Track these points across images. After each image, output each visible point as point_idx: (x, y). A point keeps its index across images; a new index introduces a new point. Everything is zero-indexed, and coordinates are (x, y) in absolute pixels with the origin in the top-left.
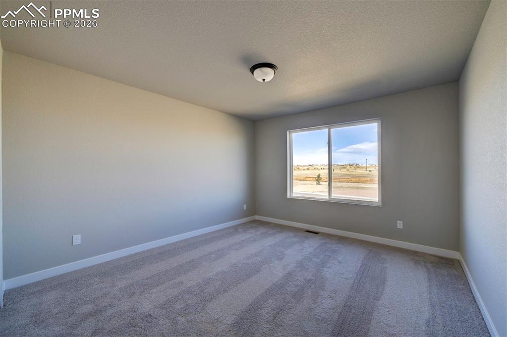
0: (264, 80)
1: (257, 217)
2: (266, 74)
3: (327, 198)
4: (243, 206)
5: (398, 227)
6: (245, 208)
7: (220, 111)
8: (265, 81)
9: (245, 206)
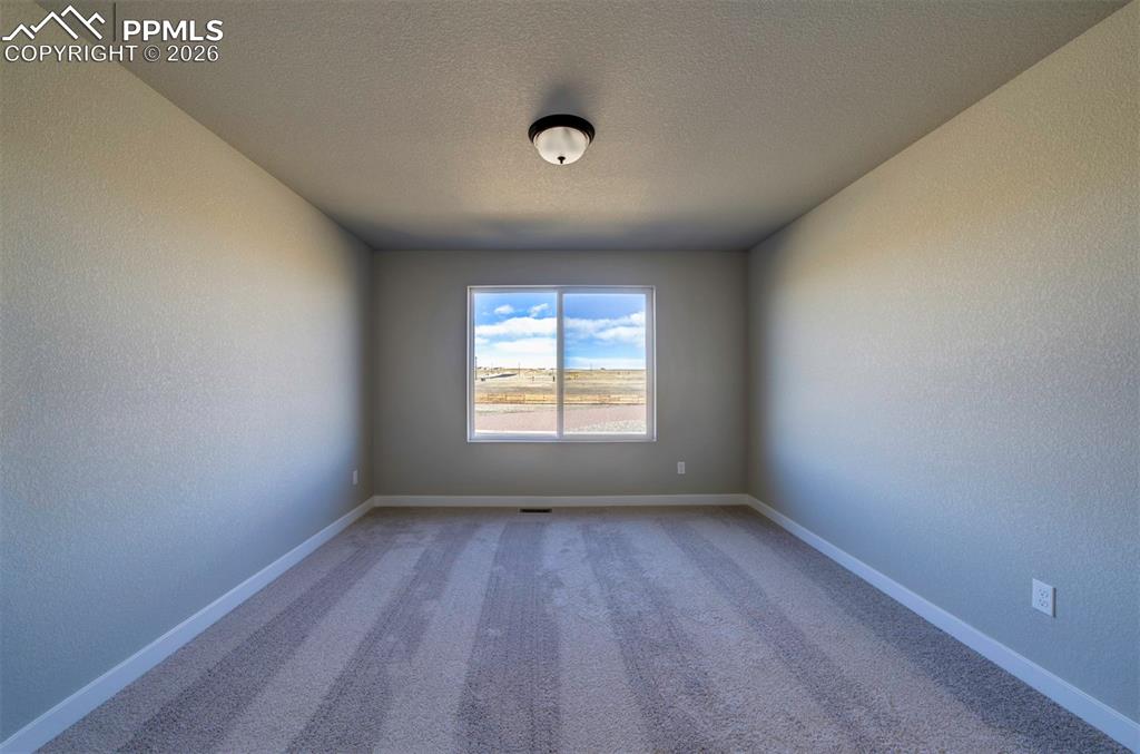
0: (562, 159)
1: (379, 501)
2: (573, 147)
3: (554, 433)
4: (352, 475)
5: (679, 472)
6: (355, 481)
7: (317, 207)
8: (564, 162)
9: (355, 473)
